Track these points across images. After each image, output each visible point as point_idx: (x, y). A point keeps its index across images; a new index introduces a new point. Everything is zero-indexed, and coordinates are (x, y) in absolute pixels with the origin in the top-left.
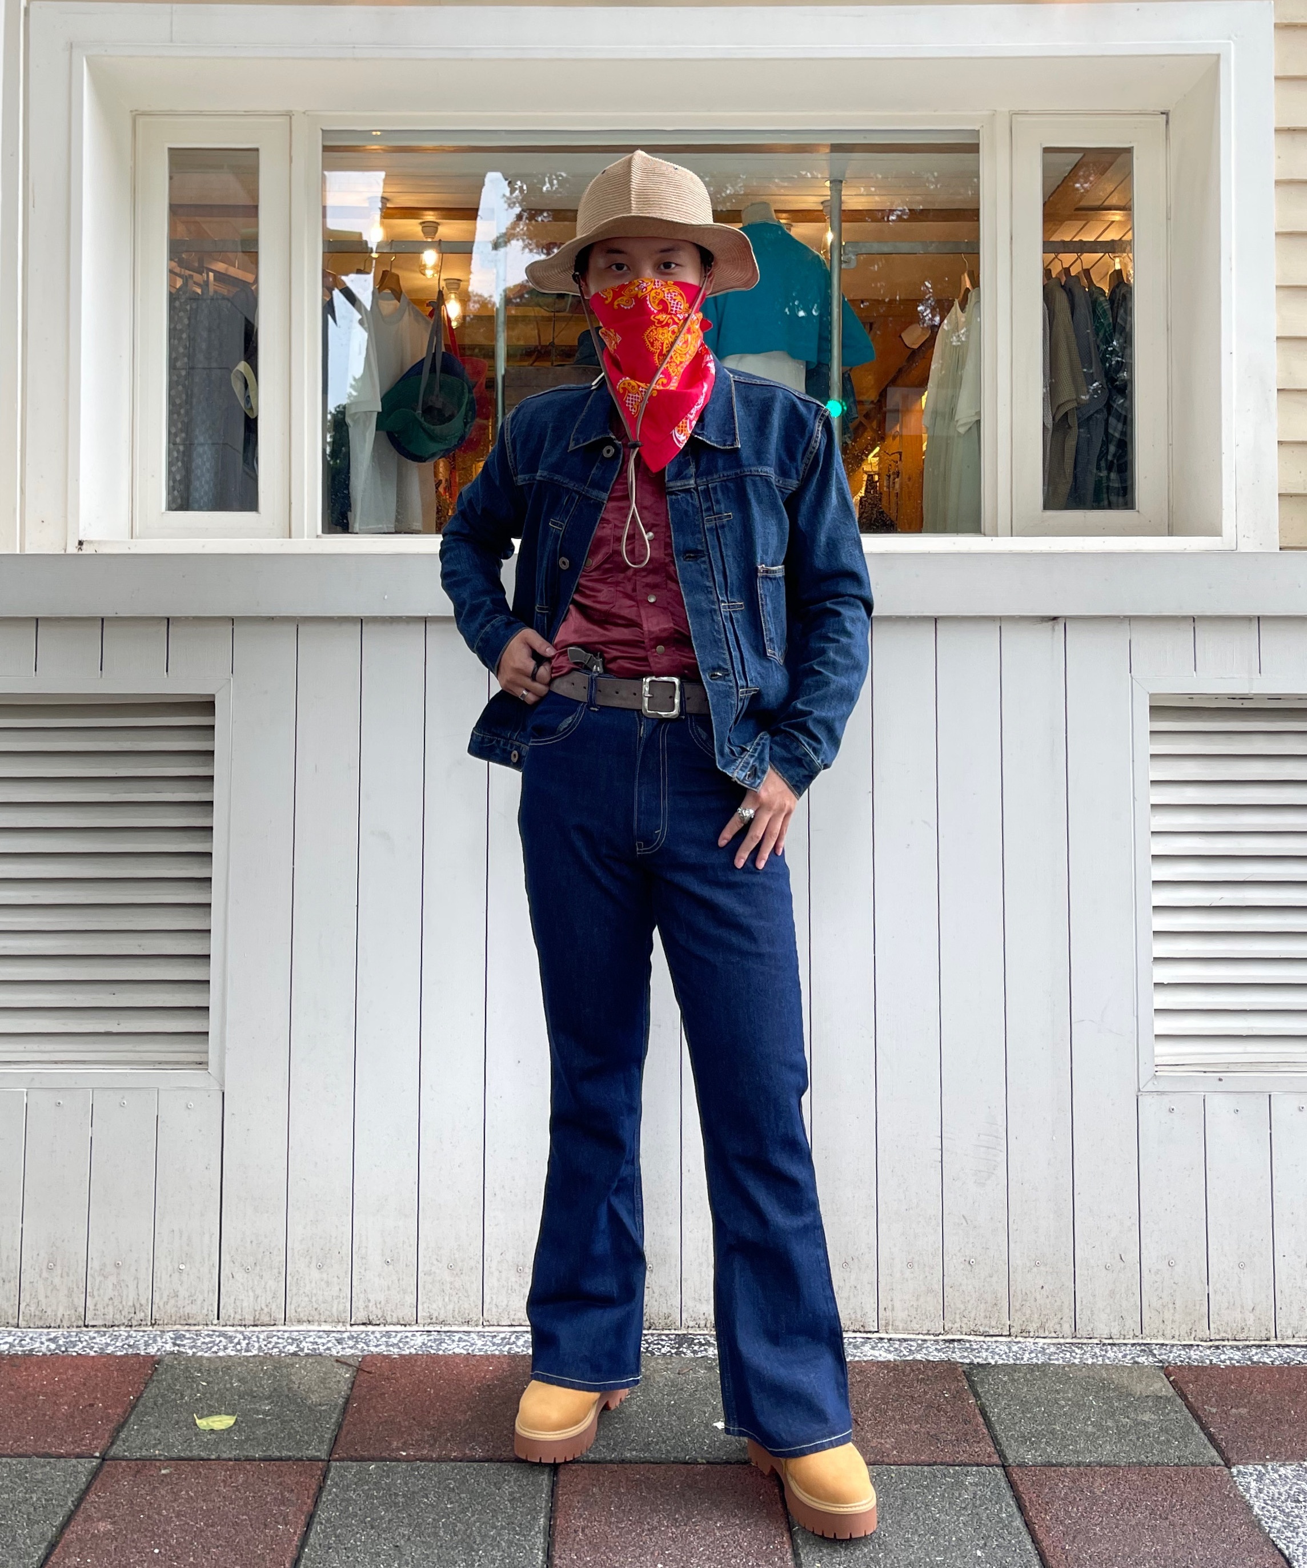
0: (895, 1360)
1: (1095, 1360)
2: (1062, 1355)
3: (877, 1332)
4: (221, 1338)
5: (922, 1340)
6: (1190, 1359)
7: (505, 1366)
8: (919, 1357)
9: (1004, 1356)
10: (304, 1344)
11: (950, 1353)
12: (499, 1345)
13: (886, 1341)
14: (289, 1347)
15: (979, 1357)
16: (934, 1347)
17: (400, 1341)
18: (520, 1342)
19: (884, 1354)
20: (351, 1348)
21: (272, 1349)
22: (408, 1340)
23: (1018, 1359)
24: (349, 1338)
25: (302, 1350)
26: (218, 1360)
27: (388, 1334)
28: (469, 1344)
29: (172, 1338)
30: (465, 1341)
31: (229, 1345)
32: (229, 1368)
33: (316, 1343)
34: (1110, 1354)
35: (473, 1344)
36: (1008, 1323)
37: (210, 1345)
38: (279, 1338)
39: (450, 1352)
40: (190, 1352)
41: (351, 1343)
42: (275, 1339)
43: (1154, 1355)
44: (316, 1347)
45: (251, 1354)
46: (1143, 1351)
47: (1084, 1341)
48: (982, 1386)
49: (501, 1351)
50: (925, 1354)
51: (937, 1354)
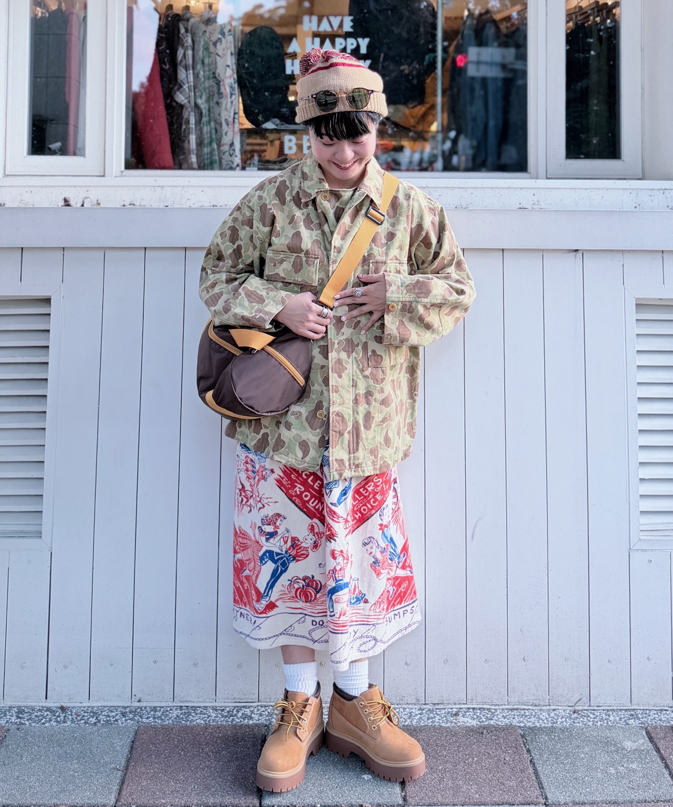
0: (477, 724)
1: (602, 723)
2: (582, 719)
3: (466, 704)
4: (48, 713)
5: (495, 709)
6: (661, 720)
7: (229, 733)
8: (492, 722)
9: (545, 721)
10: (101, 716)
11: (511, 719)
12: (226, 717)
13: (471, 710)
14: (91, 719)
15: (530, 722)
16: (502, 715)
17: (162, 714)
18: (240, 715)
19: (470, 721)
20: (131, 719)
21: (81, 719)
22: (168, 713)
23: (554, 723)
24: (131, 712)
25: (99, 721)
26: (45, 729)
27: (154, 709)
28: (206, 716)
29: (16, 713)
30: (205, 714)
31: (53, 717)
32: (51, 736)
33: (109, 716)
34: (612, 718)
35: (209, 716)
36: (548, 697)
37: (40, 718)
38: (85, 712)
39: (195, 723)
40: (27, 723)
41: (131, 715)
42: (82, 712)
43: (639, 719)
44: (108, 719)
45: (67, 725)
46: (632, 715)
47: (596, 708)
48: (532, 743)
49: (227, 721)
50: (496, 720)
51: (503, 720)
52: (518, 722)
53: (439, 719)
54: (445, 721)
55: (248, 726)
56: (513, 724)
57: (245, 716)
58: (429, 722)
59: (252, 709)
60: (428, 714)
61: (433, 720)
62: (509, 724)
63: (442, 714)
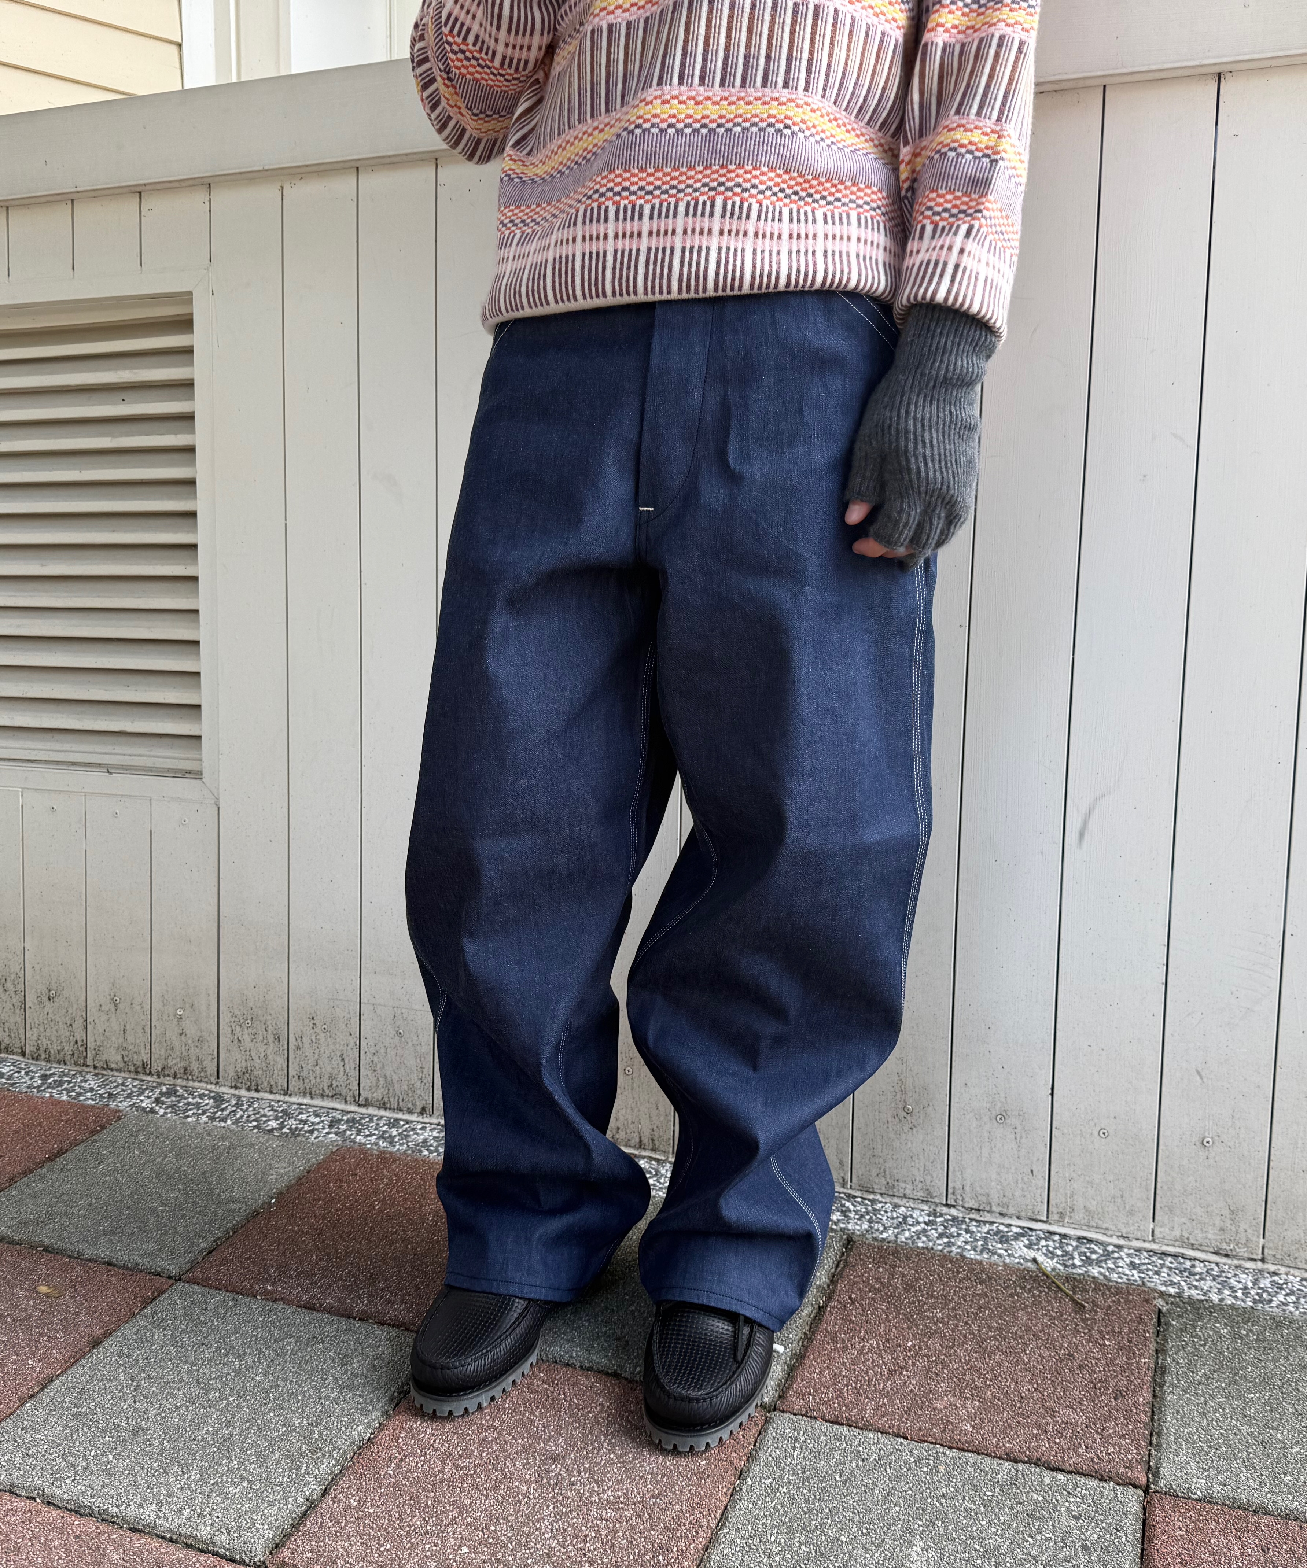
3: (1044, 1222)
9: (1240, 1294)
11: (1150, 1273)
13: (1055, 1237)
23: (1261, 1302)
36: (1261, 1241)
50: (1108, 1268)
51: (1127, 1272)
52: (1164, 1284)
53: (966, 1243)
54: (978, 1249)
56: (1151, 1285)
58: (939, 1242)
60: (946, 1228)
61: (952, 1240)
62: (1140, 1283)
63: (979, 1232)
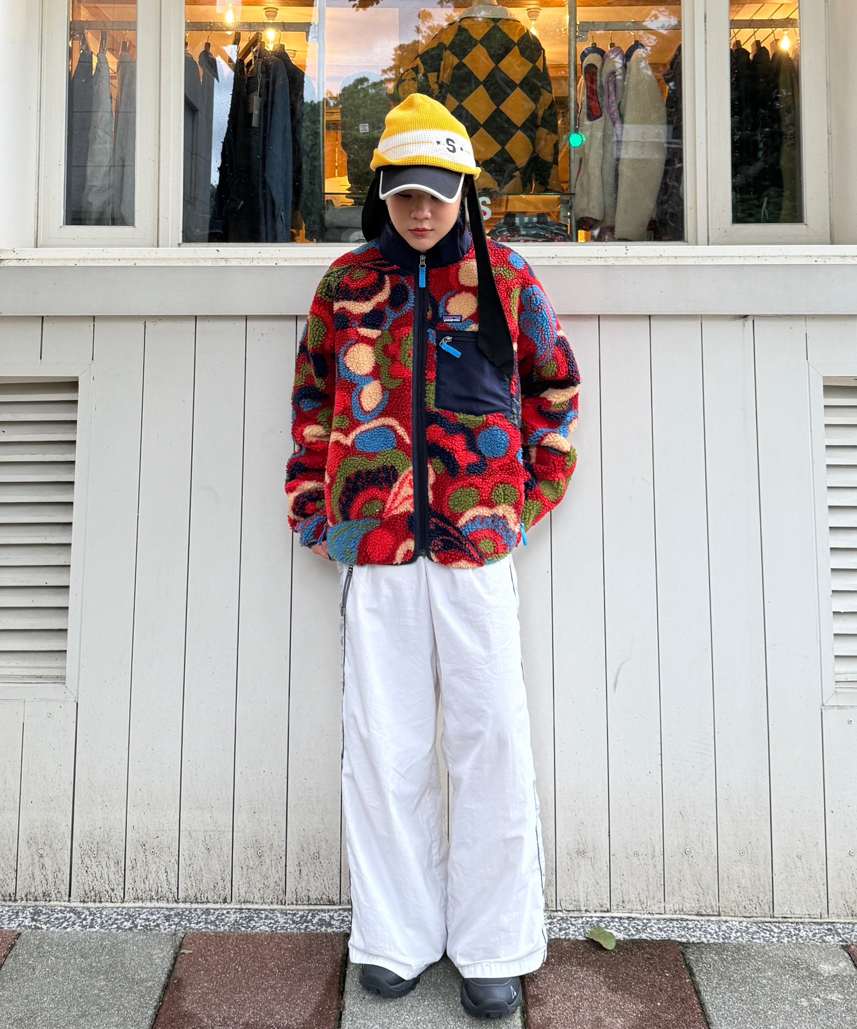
0: (624, 938)
1: (790, 939)
2: (763, 934)
3: (609, 911)
4: (72, 914)
5: (647, 919)
7: (301, 944)
8: (644, 936)
9: (715, 936)
10: (138, 920)
11: (670, 932)
12: (298, 923)
13: (617, 920)
14: (125, 924)
15: (694, 936)
16: (656, 926)
17: (217, 918)
18: (315, 921)
19: (615, 933)
20: (176, 925)
21: (112, 925)
22: (223, 917)
23: (726, 938)
24: (176, 915)
25: (136, 926)
26: (66, 935)
27: (207, 912)
28: (272, 921)
29: (31, 914)
30: (271, 918)
31: (77, 921)
32: (74, 944)
33: (148, 920)
34: (803, 933)
35: (277, 922)
36: (718, 904)
37: (61, 921)
38: (118, 914)
39: (257, 930)
40: (44, 927)
41: (176, 920)
42: (115, 914)
43: (839, 935)
44: (147, 923)
45: (95, 930)
46: (829, 930)
47: (780, 919)
48: (697, 965)
49: (300, 929)
50: (649, 933)
51: (659, 933)
52: (678, 937)
53: (575, 931)
54: (583, 934)
55: (326, 935)
56: (673, 939)
57: (322, 922)
58: (561, 933)
59: (332, 914)
60: (560, 924)
61: (567, 931)
62: (667, 938)
63: (578, 924)
